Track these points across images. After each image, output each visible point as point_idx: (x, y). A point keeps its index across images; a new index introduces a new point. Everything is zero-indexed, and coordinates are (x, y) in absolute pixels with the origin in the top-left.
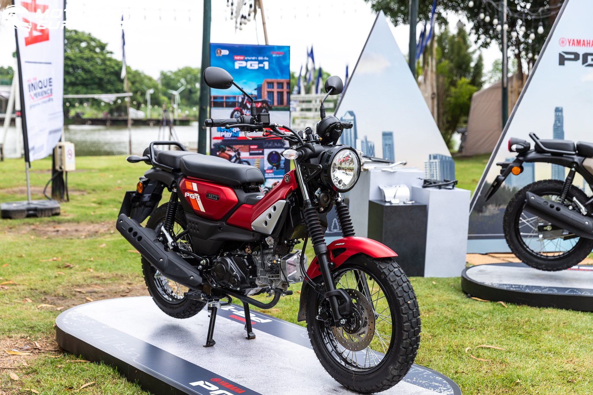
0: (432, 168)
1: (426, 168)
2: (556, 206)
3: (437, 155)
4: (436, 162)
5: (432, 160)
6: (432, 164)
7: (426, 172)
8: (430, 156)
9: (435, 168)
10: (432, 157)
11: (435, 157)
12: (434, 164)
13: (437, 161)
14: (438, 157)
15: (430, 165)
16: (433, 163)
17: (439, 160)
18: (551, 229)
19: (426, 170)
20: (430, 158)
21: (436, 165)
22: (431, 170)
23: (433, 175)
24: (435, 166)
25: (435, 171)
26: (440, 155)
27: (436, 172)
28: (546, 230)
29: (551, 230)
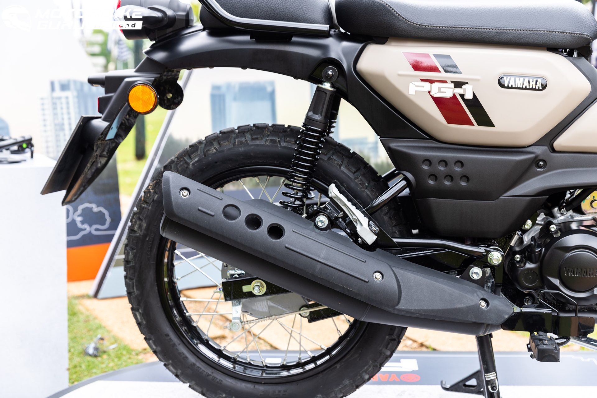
0: (59, 111)
1: (43, 110)
2: (268, 220)
3: (69, 82)
4: (67, 98)
5: (58, 93)
6: (58, 102)
7: (44, 120)
8: (52, 84)
9: (65, 111)
10: (57, 87)
11: (64, 87)
12: (64, 101)
13: (71, 94)
14: (72, 86)
15: (54, 104)
16: (60, 98)
17: (75, 93)
18: (264, 290)
19: (44, 115)
20: (53, 89)
21: (68, 103)
22: (55, 114)
23: (63, 124)
24: (64, 106)
25: (66, 117)
26: (75, 82)
27: (69, 119)
28: (250, 295)
29: (265, 294)
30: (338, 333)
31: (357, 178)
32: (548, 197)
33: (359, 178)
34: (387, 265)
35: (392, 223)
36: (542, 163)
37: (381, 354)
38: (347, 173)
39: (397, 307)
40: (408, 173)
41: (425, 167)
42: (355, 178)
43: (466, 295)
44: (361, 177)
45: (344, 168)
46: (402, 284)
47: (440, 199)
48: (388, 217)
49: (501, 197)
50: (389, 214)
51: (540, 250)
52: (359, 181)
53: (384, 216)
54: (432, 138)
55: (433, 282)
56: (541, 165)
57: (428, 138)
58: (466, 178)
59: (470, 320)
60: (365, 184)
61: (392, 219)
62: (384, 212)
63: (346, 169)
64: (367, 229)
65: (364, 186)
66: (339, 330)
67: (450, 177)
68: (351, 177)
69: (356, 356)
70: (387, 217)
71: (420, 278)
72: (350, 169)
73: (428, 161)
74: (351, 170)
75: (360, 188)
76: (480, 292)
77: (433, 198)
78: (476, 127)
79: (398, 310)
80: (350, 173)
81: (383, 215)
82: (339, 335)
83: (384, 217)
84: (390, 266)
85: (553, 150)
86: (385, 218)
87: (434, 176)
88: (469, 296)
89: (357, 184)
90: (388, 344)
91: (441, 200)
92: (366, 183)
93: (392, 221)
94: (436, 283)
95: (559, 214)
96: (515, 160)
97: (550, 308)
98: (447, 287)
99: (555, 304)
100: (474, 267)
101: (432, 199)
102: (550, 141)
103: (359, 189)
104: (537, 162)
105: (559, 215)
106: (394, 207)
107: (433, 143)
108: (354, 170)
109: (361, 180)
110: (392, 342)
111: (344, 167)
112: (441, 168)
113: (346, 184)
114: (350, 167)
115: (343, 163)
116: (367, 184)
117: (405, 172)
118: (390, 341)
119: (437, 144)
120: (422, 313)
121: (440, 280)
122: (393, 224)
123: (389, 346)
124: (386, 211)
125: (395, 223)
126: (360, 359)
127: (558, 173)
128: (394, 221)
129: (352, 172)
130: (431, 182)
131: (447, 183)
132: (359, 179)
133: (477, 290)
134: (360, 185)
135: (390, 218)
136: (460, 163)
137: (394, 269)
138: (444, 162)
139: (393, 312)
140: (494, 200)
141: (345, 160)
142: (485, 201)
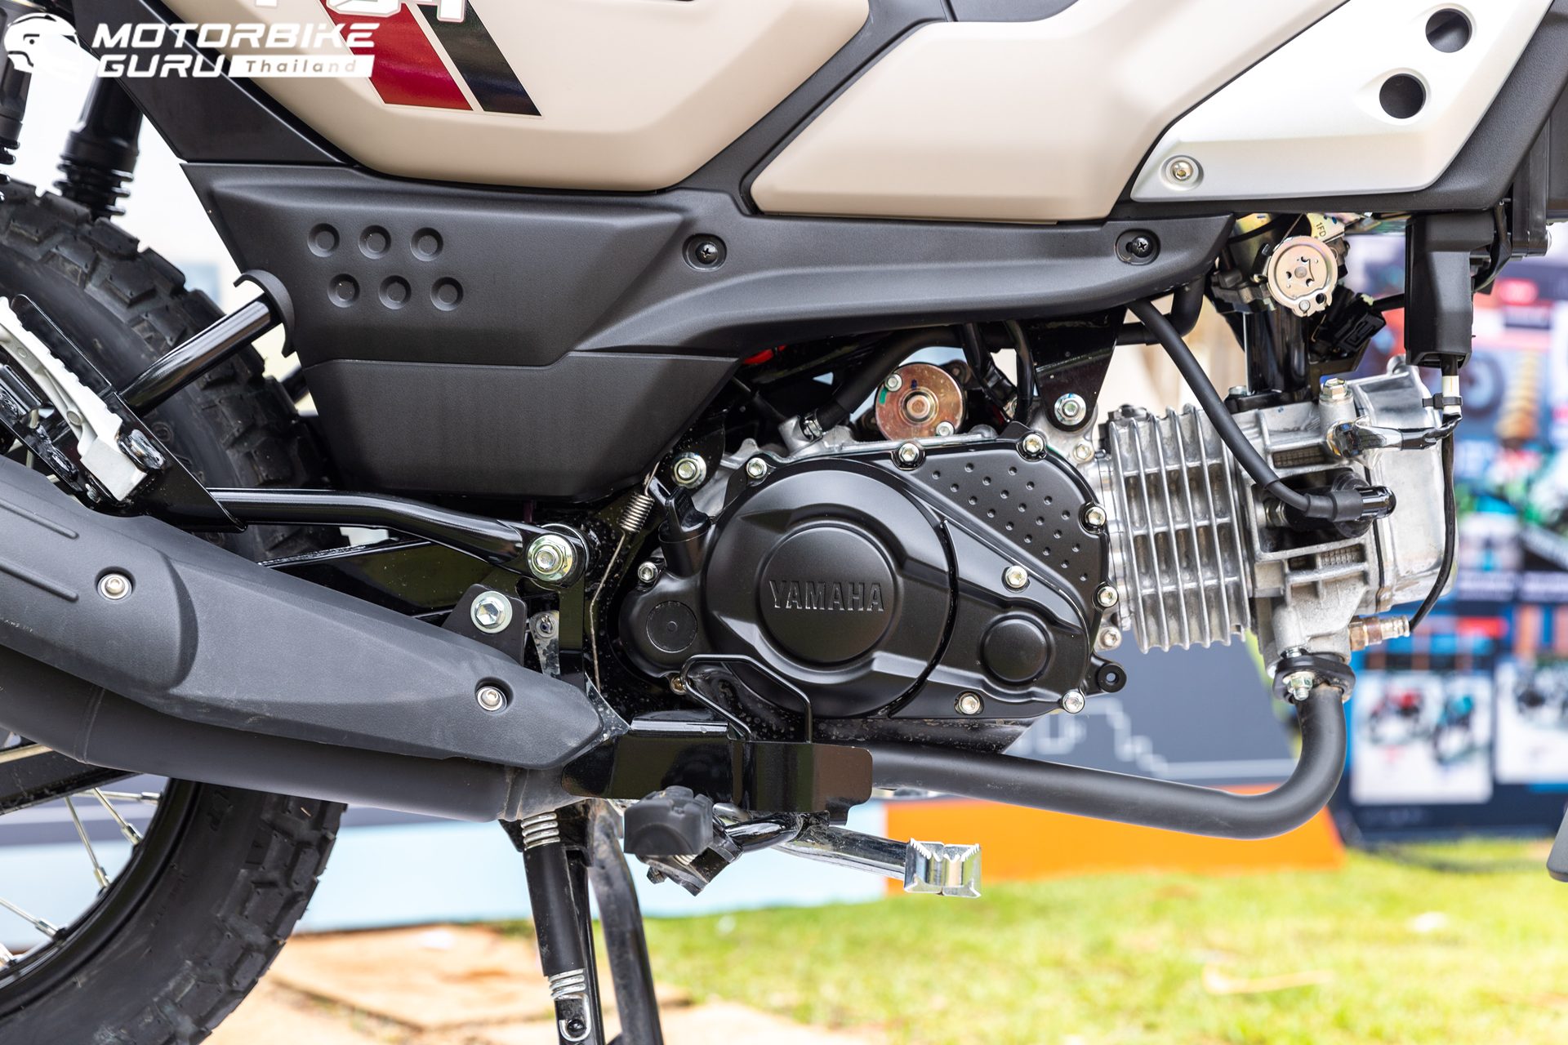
30: (97, 874)
31: (137, 321)
32: (736, 362)
33: (144, 320)
34: (159, 556)
35: (255, 471)
36: (712, 249)
37: (222, 934)
38: (106, 306)
39: (175, 691)
40: (267, 273)
41: (317, 251)
42: (130, 321)
43: (431, 663)
44: (151, 317)
45: (94, 289)
46: (201, 617)
47: (374, 362)
48: (241, 454)
49: (572, 354)
50: (246, 444)
51: (699, 529)
52: (144, 330)
53: (228, 448)
54: (349, 161)
55: (314, 615)
56: (707, 252)
57: (337, 160)
58: (449, 284)
59: (438, 746)
60: (165, 339)
61: (256, 458)
62: (228, 436)
63: (102, 292)
64: (109, 448)
65: (161, 349)
66: (101, 864)
67: (398, 282)
68: (117, 318)
69: (140, 941)
70: (238, 452)
71: (272, 600)
72: (115, 291)
73: (326, 229)
74: (118, 292)
75: (147, 355)
76: (485, 659)
77: (353, 359)
78: (477, 116)
79: (183, 701)
80: (117, 305)
81: (224, 444)
82: (100, 881)
83: (228, 452)
84: (166, 559)
85: (755, 211)
86: (230, 458)
87: (347, 280)
88: (441, 667)
89: (136, 340)
90: (247, 900)
91: (376, 364)
92: (168, 338)
93: (256, 468)
94: (326, 619)
95: (803, 440)
96: (611, 228)
97: (725, 719)
98: (363, 635)
99: (774, 728)
100: (486, 591)
101: (347, 363)
102: (741, 176)
103: (143, 356)
104: (697, 246)
105: (803, 443)
106: (266, 423)
107: (353, 176)
108: (127, 293)
109: (152, 328)
110: (259, 890)
111: (98, 283)
112: (369, 253)
113: (100, 342)
114: (116, 283)
115: (97, 273)
116: (171, 340)
117: (259, 271)
118: (253, 886)
119: (364, 179)
120: (268, 714)
121: (343, 612)
122: (257, 475)
123: (251, 905)
124: (235, 430)
125: (264, 475)
126: (151, 951)
127: (766, 281)
128: (261, 468)
129: (121, 300)
130: (339, 302)
131: (390, 304)
132: (145, 324)
133: (476, 653)
134: (149, 343)
135: (249, 455)
136: (429, 234)
137: (180, 569)
138: (378, 232)
139: (167, 711)
140: (546, 365)
141: (105, 264)
142: (520, 368)
